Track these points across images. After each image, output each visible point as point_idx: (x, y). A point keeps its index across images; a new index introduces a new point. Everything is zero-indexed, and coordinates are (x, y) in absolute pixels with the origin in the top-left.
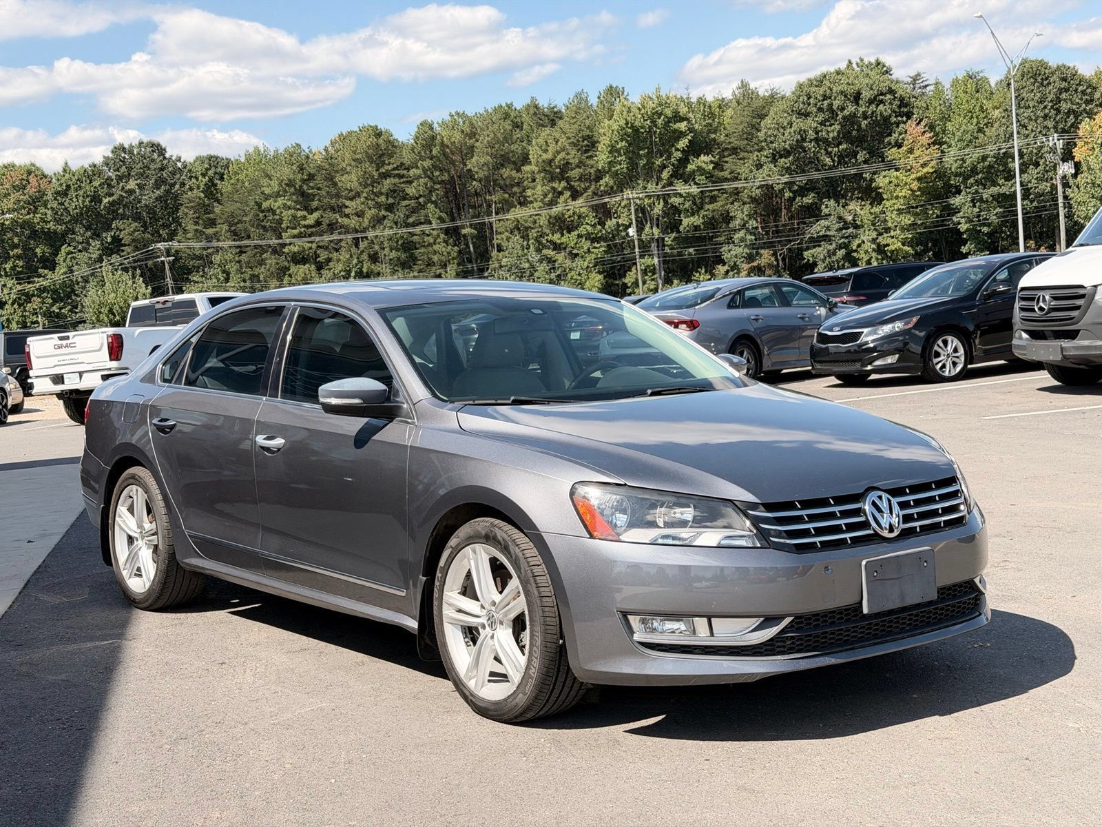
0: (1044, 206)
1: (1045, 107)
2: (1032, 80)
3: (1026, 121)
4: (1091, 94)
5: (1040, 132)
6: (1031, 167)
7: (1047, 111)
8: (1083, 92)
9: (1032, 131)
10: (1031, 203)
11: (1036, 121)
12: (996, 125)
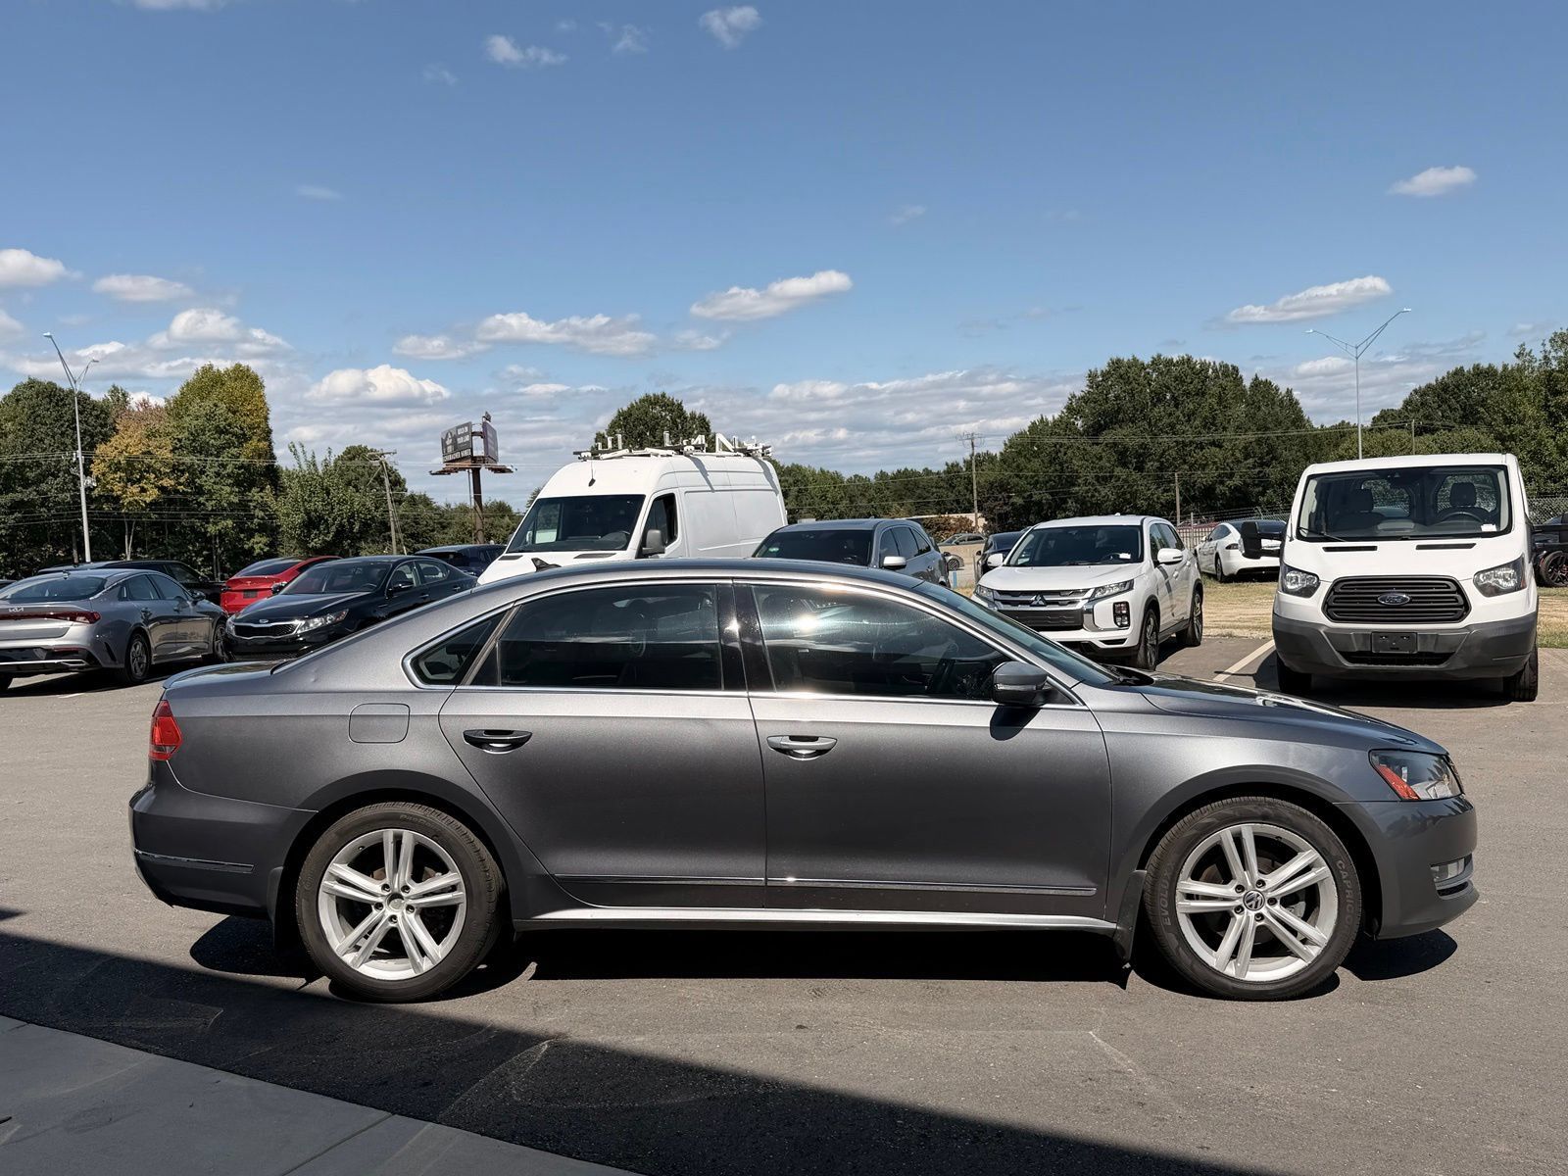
0: (62, 515)
1: (62, 425)
2: (48, 400)
3: (43, 436)
4: (105, 419)
5: (58, 447)
6: (50, 478)
7: (63, 429)
8: (97, 417)
9: (50, 445)
10: (49, 510)
11: (53, 437)
12: (10, 437)
